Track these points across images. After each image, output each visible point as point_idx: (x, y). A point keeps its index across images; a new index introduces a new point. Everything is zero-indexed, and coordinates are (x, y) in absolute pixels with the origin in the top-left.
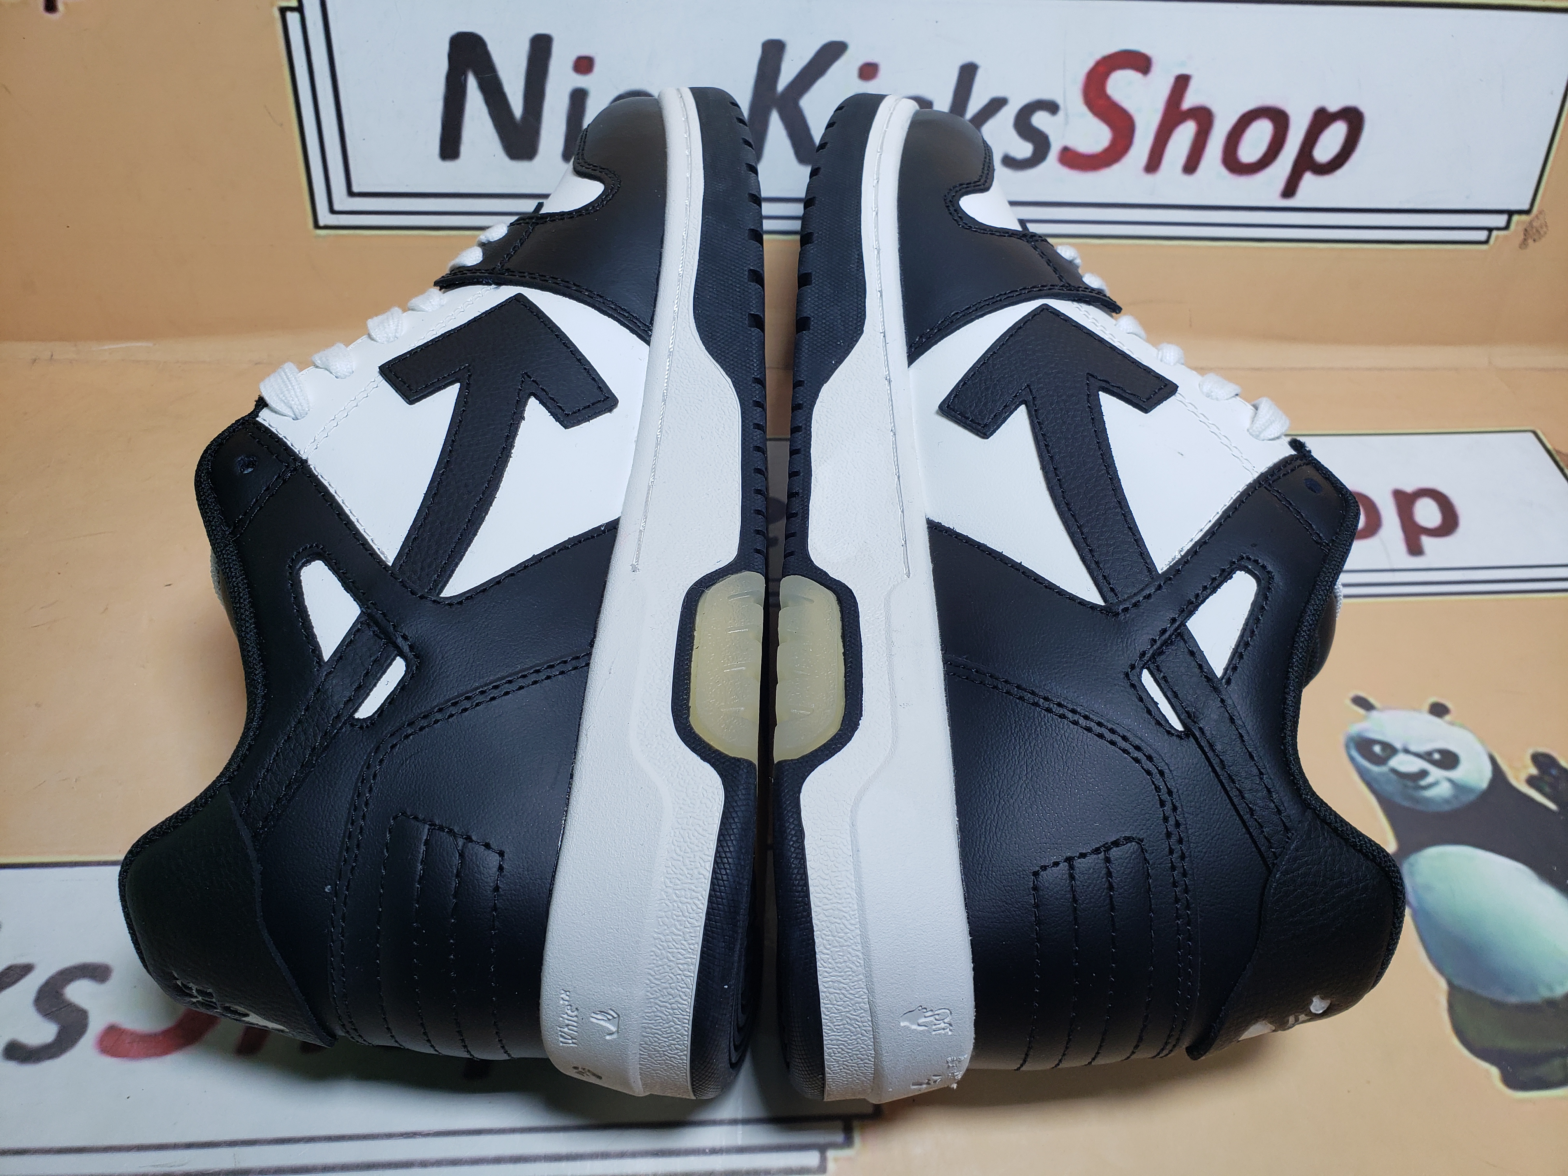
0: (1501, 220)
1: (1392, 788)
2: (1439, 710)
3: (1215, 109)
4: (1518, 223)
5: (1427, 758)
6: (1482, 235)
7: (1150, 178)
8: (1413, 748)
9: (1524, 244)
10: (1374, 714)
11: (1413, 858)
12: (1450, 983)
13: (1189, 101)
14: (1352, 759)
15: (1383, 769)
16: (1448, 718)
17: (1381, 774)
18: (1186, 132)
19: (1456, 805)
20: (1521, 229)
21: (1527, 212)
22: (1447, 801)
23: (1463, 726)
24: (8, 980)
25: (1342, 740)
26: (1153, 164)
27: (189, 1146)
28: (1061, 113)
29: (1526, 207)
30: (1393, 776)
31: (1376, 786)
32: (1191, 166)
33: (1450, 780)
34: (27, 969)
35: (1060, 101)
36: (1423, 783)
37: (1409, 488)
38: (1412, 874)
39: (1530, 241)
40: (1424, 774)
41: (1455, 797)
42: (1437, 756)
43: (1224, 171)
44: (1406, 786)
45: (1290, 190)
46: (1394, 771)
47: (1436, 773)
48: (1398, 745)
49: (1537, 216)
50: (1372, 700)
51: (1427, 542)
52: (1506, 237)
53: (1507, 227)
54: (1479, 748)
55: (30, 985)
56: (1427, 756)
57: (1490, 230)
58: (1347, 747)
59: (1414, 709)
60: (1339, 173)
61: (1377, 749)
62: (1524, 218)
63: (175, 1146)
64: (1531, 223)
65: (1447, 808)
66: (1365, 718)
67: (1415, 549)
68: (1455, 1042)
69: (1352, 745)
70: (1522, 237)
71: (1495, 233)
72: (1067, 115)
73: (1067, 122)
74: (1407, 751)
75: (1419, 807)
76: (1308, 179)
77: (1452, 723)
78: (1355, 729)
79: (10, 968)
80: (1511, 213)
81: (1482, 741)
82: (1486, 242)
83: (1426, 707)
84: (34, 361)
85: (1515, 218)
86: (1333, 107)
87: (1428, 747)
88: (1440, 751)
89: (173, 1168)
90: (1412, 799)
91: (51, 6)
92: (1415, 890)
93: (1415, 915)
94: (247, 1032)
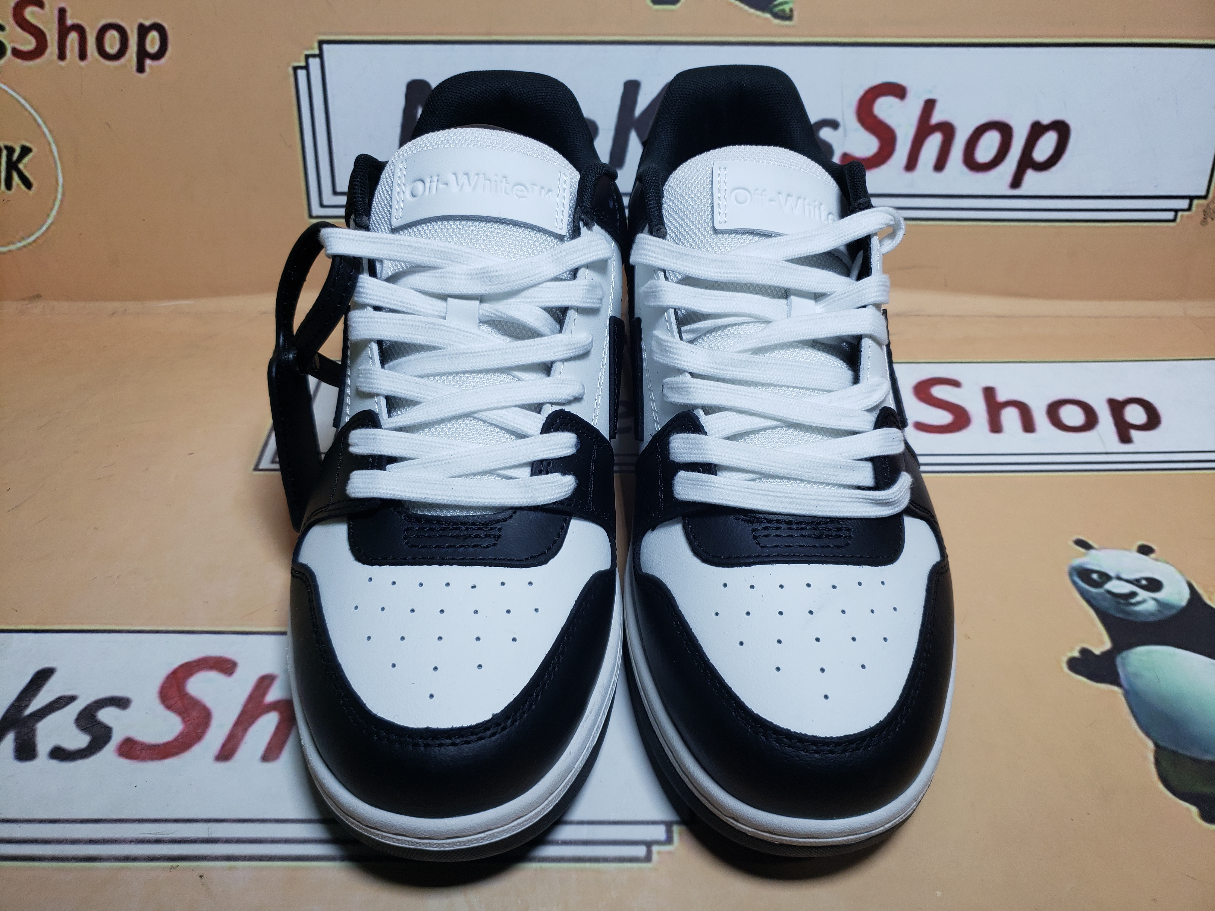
0: (1184, 204)
1: (1107, 604)
2: (1145, 550)
3: (956, 123)
4: (1198, 205)
5: (1136, 583)
6: (1170, 215)
7: (909, 175)
8: (1124, 576)
9: (1204, 222)
10: (1092, 552)
11: (1124, 654)
12: (1156, 745)
13: (936, 118)
14: (1074, 583)
15: (1100, 590)
16: (1153, 556)
17: (1099, 594)
19: (1160, 617)
20: (1201, 210)
21: (1205, 197)
22: (1152, 614)
23: (1166, 562)
24: (58, 706)
25: (1066, 569)
26: (911, 164)
27: (176, 821)
28: (841, 129)
29: (1203, 193)
30: (1108, 595)
31: (1094, 602)
32: (940, 165)
33: (1155, 599)
34: (72, 699)
35: (839, 119)
36: (1133, 601)
37: (1120, 397)
38: (1124, 665)
39: (1209, 220)
40: (1133, 594)
41: (1160, 611)
42: (1144, 582)
43: (965, 169)
44: (1118, 603)
45: (1016, 182)
46: (1109, 592)
47: (1143, 594)
48: (1112, 574)
49: (1212, 201)
50: (1091, 542)
51: (1134, 433)
52: (1189, 217)
54: (1178, 576)
55: (73, 710)
56: (1136, 582)
57: (1176, 211)
58: (1071, 575)
59: (1125, 549)
60: (1054, 169)
61: (1095, 576)
62: (1202, 201)
63: (166, 821)
64: (1208, 205)
65: (1152, 619)
66: (1085, 554)
67: (1125, 438)
68: (1161, 787)
69: (1074, 573)
70: (1202, 216)
71: (1180, 214)
72: (845, 131)
73: (845, 135)
74: (1119, 578)
75: (1131, 618)
76: (1030, 175)
77: (1157, 560)
78: (1077, 562)
79: (60, 698)
80: (1191, 198)
81: (1181, 573)
82: (1174, 220)
83: (1135, 547)
84: (114, 313)
85: (1196, 202)
86: (1046, 120)
87: (1137, 576)
88: (1147, 579)
89: (163, 836)
90: (1124, 612)
91: (141, 68)
92: (1127, 677)
93: (1127, 695)
94: (224, 746)
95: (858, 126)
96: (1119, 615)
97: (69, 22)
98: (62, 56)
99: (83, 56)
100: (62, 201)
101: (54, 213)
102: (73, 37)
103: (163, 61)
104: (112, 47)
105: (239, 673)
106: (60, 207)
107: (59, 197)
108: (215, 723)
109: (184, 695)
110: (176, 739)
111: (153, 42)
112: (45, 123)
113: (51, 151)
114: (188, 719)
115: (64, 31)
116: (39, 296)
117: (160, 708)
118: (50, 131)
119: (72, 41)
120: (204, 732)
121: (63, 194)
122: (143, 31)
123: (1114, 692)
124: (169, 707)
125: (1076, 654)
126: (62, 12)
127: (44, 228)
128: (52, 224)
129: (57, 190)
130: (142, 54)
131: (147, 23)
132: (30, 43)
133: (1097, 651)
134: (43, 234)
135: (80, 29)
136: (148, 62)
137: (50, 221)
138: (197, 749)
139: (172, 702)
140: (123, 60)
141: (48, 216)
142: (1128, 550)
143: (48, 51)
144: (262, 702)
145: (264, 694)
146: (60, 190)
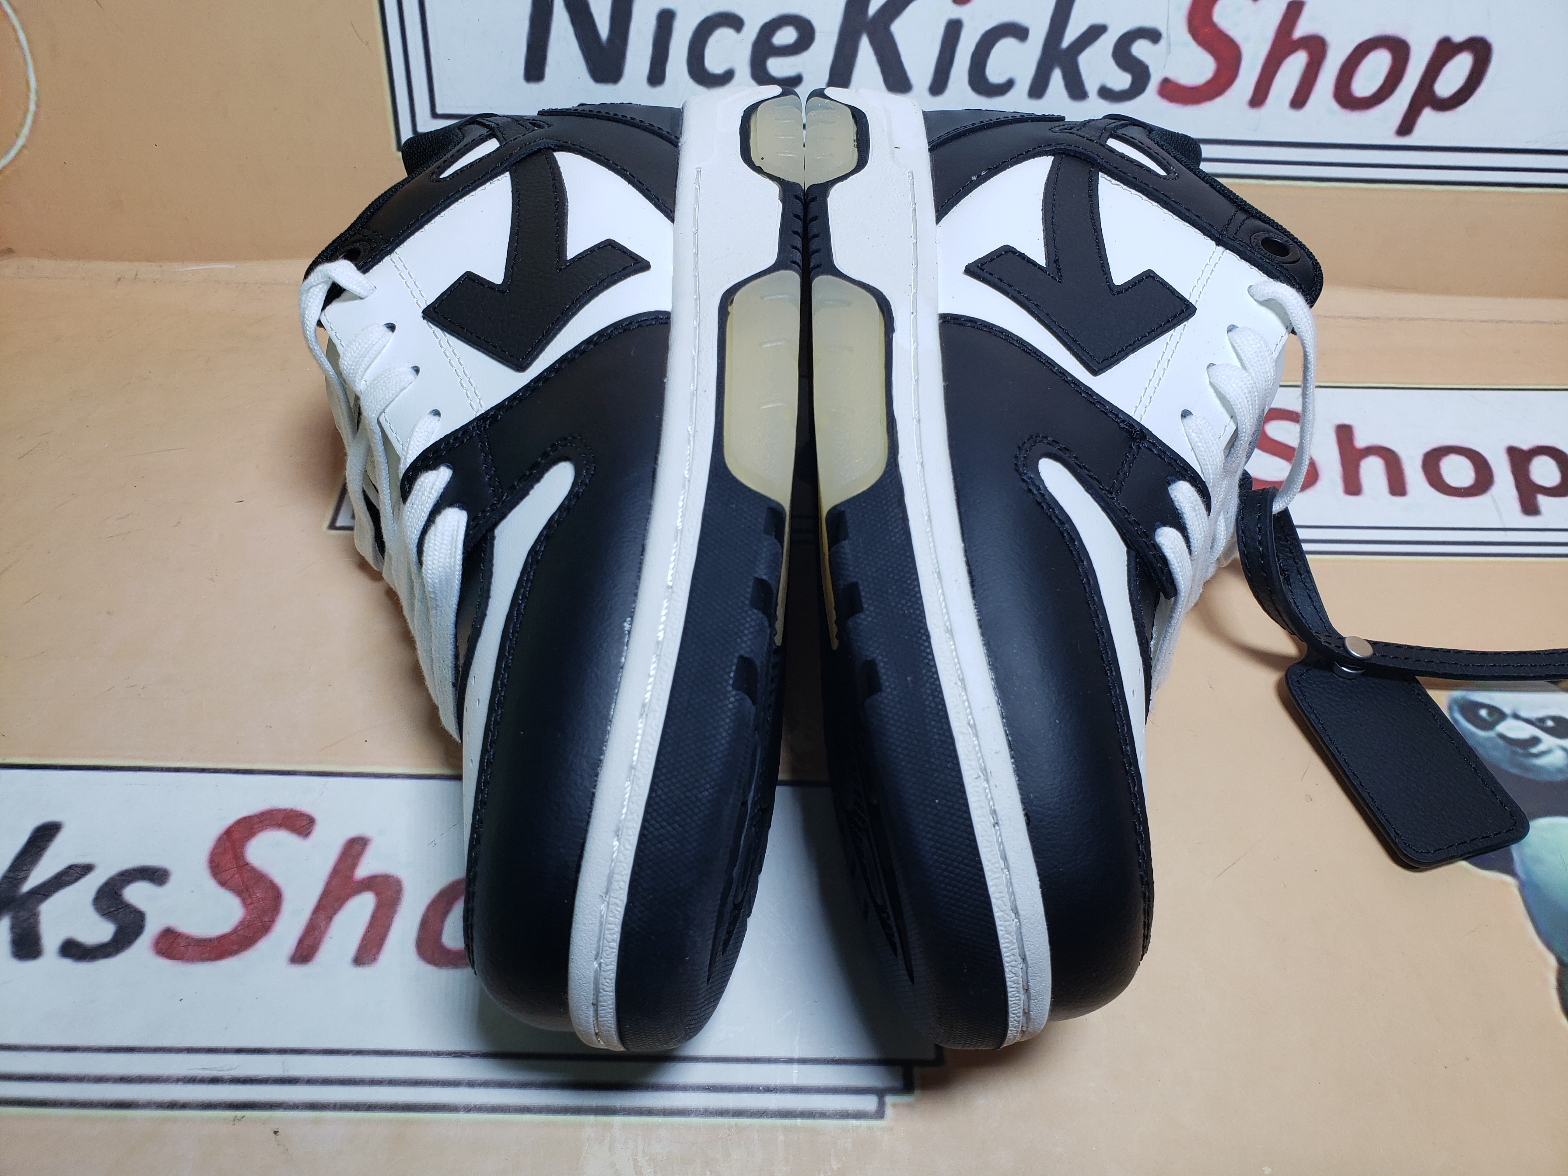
1: (1499, 755)
3: (1329, 38)
7: (1255, 113)
8: (1523, 714)
12: (1560, 961)
13: (1301, 30)
14: (1456, 722)
15: (1491, 734)
17: (1488, 739)
18: (1296, 63)
22: (1560, 771)
24: (68, 879)
26: (1258, 98)
27: (239, 1051)
28: (1163, 42)
30: (1501, 742)
32: (1299, 100)
33: (1564, 749)
34: (87, 869)
35: (1162, 30)
36: (1534, 750)
37: (1525, 445)
40: (1535, 741)
42: (1550, 723)
43: (1335, 106)
44: (1514, 753)
45: (1406, 126)
46: (1502, 736)
47: (1548, 741)
48: (1507, 710)
51: (1543, 500)
55: (90, 885)
56: (1539, 723)
58: (1451, 710)
60: (1462, 108)
61: (1483, 713)
63: (225, 1051)
65: (1560, 778)
67: (1530, 508)
68: (1564, 1021)
69: (1456, 708)
72: (1169, 44)
73: (1169, 52)
74: (1516, 717)
75: (1530, 776)
76: (1428, 115)
78: (1460, 693)
79: (71, 868)
84: (119, 279)
86: (1459, 37)
87: (1541, 714)
88: (1554, 718)
89: (221, 1072)
90: (1521, 766)
92: (1523, 862)
93: (1523, 887)
94: (301, 941)
95: (1188, 38)
96: (1514, 771)
100: (36, 114)
101: (25, 131)
105: (318, 832)
106: (34, 122)
107: (32, 107)
108: (287, 908)
109: (243, 866)
110: (235, 931)
114: (249, 901)
116: (10, 251)
117: (210, 884)
120: (272, 921)
121: (38, 105)
123: (1504, 883)
124: (223, 884)
127: (13, 153)
128: (24, 147)
129: (27, 98)
134: (12, 161)
137: (20, 142)
138: (264, 945)
139: (226, 876)
141: (17, 135)
144: (351, 877)
145: (354, 866)
146: (33, 97)
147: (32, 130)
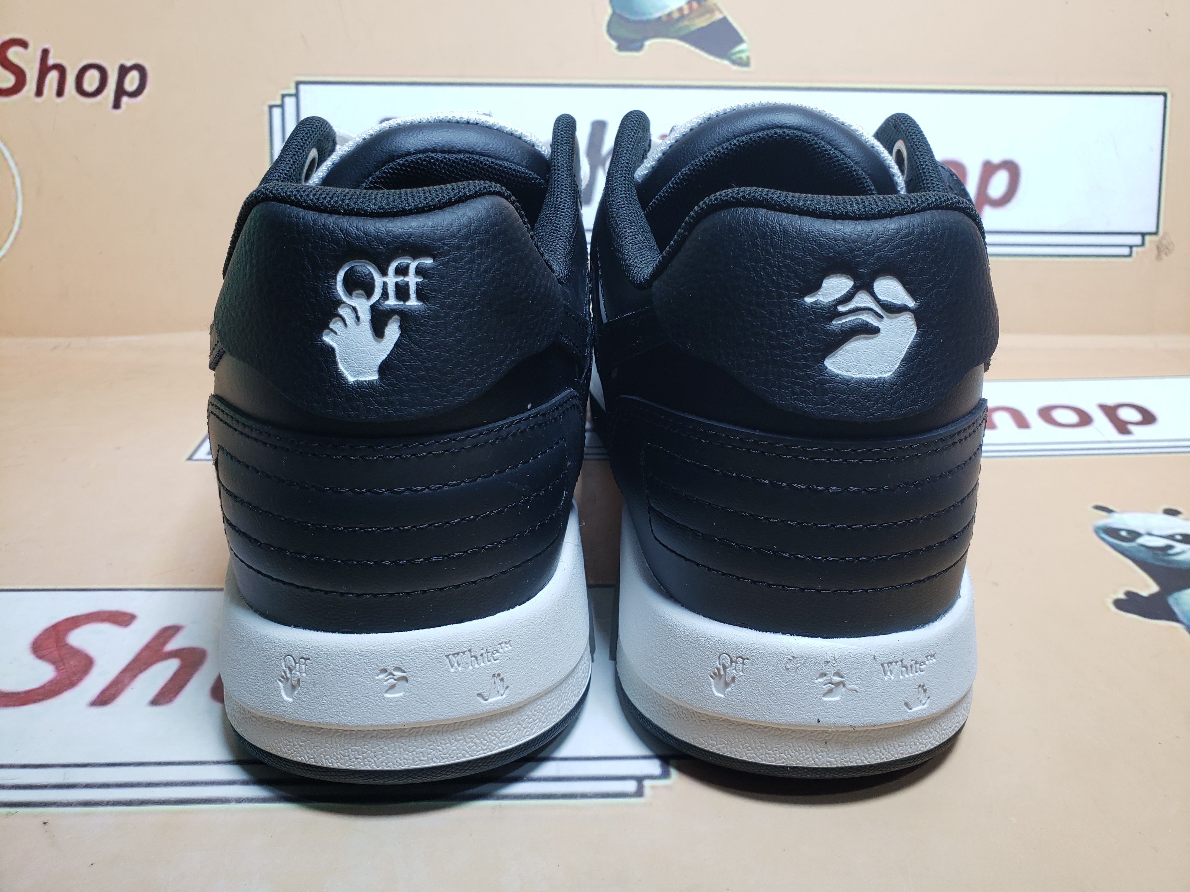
0: (1137, 240)
1: (1144, 555)
2: (1171, 512)
4: (1150, 242)
6: (1126, 251)
8: (1155, 533)
9: (1159, 257)
10: (1115, 515)
11: (1176, 595)
14: (1103, 539)
15: (1132, 544)
16: (1180, 516)
17: (1132, 547)
20: (1154, 246)
21: (1156, 233)
25: (1090, 528)
29: (1153, 229)
30: (1142, 548)
31: (1128, 553)
36: (1171, 552)
37: (1111, 403)
38: (1178, 604)
39: (1163, 255)
40: (1170, 547)
42: (1179, 537)
44: (1156, 554)
46: (1143, 546)
47: (1180, 547)
48: (1141, 531)
49: (1163, 237)
50: (1111, 507)
51: (1131, 428)
52: (1143, 252)
53: (1143, 244)
56: (1170, 537)
57: (1131, 247)
58: (1096, 532)
60: (1009, 206)
61: (1124, 533)
62: (1154, 238)
64: (1160, 242)
66: (1108, 517)
67: (1124, 431)
69: (1100, 531)
70: (1156, 253)
71: (1134, 249)
74: (1150, 534)
75: (1173, 566)
76: (988, 210)
77: (1186, 520)
78: (1101, 522)
80: (1143, 235)
82: (1130, 255)
84: (55, 348)
85: (1148, 238)
87: (1169, 532)
88: (1180, 534)
90: (1163, 560)
91: (117, 105)
92: (1184, 614)
93: (1189, 629)
94: (104, 691)
96: (1158, 563)
97: (51, 62)
98: (39, 92)
99: (60, 92)
100: (18, 233)
101: (7, 245)
102: (53, 76)
103: (140, 98)
104: (90, 85)
105: (136, 625)
106: (15, 239)
107: (16, 229)
108: (96, 671)
109: (63, 646)
110: (42, 687)
111: (132, 82)
112: (12, 156)
113: (14, 183)
114: (62, 667)
115: (44, 70)
117: (30, 658)
118: (17, 164)
119: (52, 79)
120: (80, 679)
121: (20, 227)
122: (124, 71)
124: (41, 657)
125: (1121, 596)
126: (45, 53)
128: (4, 256)
129: (13, 222)
130: (120, 92)
131: (128, 64)
132: (8, 80)
133: (1145, 593)
135: (61, 69)
136: (125, 100)
137: (2, 253)
139: (45, 652)
140: (100, 98)
141: (1, 248)
142: (1154, 512)
143: (26, 89)
144: (162, 649)
145: (165, 643)
146: (17, 222)
147: (13, 245)
